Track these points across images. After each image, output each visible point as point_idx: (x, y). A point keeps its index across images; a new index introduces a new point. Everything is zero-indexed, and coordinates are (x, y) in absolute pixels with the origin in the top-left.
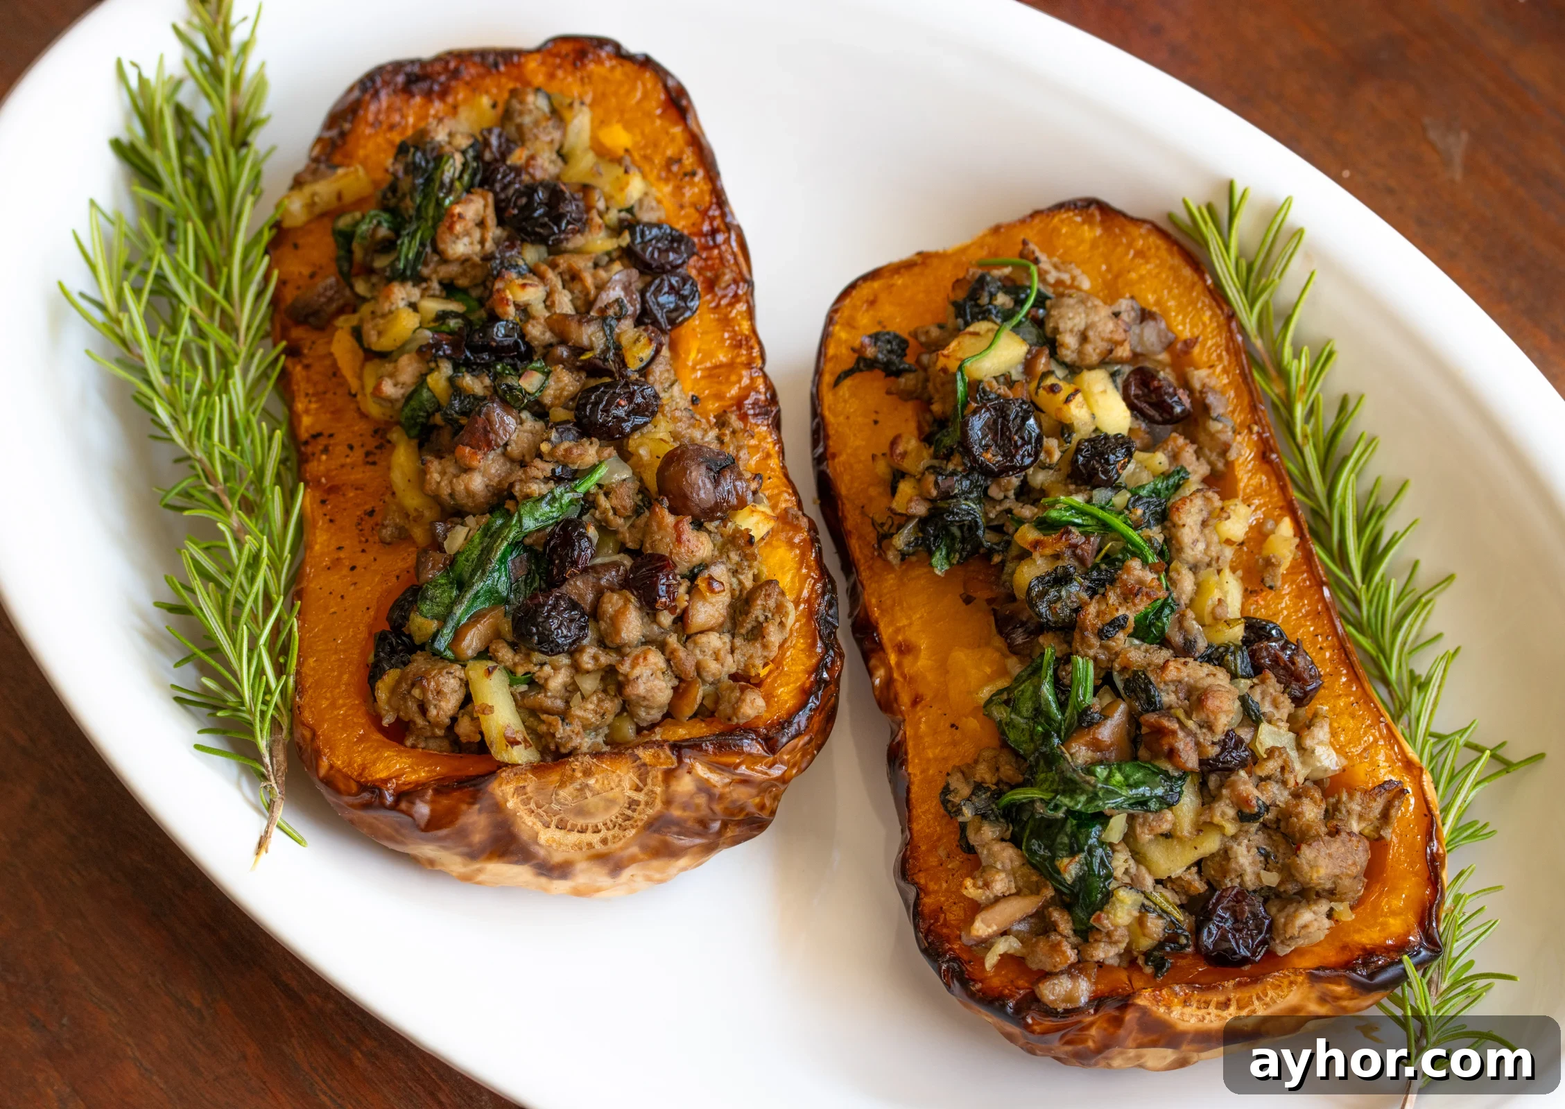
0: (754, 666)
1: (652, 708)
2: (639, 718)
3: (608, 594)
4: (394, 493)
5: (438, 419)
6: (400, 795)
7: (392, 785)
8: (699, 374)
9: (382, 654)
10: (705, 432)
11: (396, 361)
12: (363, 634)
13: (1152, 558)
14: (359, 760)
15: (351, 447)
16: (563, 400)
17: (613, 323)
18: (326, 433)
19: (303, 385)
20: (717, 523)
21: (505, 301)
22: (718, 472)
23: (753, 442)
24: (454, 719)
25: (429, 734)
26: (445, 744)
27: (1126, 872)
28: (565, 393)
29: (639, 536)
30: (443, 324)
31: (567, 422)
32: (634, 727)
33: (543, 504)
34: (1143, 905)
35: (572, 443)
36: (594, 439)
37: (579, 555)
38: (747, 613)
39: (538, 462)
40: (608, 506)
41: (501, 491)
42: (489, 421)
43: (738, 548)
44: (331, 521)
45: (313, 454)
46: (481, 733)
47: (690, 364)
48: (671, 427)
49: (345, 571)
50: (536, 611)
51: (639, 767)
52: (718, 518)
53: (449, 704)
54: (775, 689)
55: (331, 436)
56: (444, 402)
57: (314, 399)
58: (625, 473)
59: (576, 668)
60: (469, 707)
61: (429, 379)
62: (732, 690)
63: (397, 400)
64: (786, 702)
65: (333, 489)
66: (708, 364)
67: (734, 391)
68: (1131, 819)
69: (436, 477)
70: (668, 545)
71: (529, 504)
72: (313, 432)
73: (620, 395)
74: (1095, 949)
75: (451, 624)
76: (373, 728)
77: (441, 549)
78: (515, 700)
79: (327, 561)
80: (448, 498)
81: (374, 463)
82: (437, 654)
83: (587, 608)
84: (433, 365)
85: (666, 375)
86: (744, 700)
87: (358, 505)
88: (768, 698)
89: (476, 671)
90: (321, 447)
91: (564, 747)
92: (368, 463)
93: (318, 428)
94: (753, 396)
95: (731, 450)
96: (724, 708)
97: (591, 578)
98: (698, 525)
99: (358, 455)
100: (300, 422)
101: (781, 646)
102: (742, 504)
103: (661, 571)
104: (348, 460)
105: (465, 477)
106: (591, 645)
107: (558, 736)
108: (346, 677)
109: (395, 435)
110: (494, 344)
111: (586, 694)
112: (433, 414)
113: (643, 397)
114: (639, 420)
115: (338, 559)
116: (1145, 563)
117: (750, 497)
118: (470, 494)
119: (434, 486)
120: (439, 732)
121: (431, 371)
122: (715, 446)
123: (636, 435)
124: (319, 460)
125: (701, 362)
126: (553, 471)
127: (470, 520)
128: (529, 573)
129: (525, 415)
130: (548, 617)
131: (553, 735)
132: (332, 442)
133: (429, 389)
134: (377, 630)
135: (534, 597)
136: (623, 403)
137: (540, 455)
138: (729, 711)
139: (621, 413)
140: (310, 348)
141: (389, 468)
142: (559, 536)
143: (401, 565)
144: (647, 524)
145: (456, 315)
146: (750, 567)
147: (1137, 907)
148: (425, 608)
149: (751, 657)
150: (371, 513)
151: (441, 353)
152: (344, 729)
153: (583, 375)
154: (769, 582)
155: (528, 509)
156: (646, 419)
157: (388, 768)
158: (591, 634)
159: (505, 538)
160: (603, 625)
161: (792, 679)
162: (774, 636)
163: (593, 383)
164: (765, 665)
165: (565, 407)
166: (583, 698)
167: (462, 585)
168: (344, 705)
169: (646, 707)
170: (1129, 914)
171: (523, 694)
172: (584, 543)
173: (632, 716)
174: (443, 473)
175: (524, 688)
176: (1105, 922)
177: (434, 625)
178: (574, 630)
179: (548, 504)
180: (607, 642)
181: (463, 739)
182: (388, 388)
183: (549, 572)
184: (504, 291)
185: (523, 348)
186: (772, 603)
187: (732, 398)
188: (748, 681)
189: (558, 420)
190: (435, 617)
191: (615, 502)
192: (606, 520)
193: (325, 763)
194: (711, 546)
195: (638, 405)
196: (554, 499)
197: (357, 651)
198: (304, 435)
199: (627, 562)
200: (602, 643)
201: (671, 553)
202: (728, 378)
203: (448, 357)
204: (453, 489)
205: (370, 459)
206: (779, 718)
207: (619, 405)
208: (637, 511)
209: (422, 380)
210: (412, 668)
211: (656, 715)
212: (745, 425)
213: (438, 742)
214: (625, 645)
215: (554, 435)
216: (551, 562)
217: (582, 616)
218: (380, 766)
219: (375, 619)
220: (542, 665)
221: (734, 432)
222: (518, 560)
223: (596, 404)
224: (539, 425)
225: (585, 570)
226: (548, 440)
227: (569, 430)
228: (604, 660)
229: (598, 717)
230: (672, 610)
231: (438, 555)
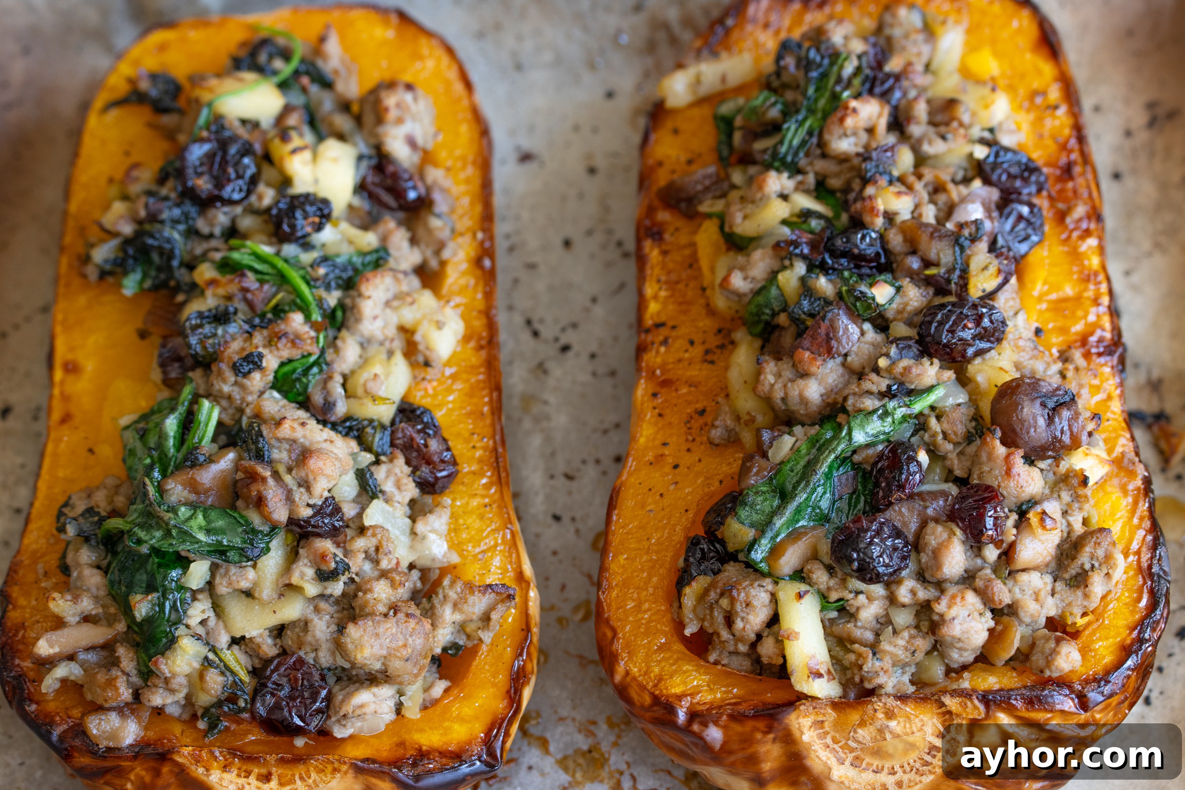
0: (1071, 614)
1: (965, 650)
2: (951, 659)
3: (932, 525)
4: (727, 396)
5: (783, 319)
6: (693, 715)
7: (686, 703)
8: (1044, 306)
9: (691, 559)
10: (1048, 365)
11: (749, 255)
12: (679, 536)
13: (317, 316)
14: (656, 670)
15: (692, 343)
16: (905, 315)
17: (967, 243)
18: (670, 323)
19: (657, 271)
20: (1049, 461)
21: (873, 210)
22: (1054, 409)
23: (1096, 382)
24: (759, 637)
25: (732, 649)
26: (746, 664)
27: (203, 622)
28: (909, 308)
29: (968, 464)
30: (805, 222)
31: (909, 338)
32: (943, 668)
33: (875, 417)
34: (206, 658)
35: (912, 362)
36: (936, 361)
37: (907, 479)
38: (1074, 558)
39: (874, 376)
40: (938, 429)
41: (835, 403)
42: (833, 327)
43: (1071, 488)
44: (660, 415)
45: (653, 343)
46: (784, 657)
47: (1036, 293)
48: (1015, 357)
49: (668, 469)
50: (858, 536)
51: (944, 714)
52: (1050, 457)
53: (757, 618)
54: (1093, 641)
55: (674, 327)
56: (791, 301)
57: (664, 287)
58: (962, 397)
59: (892, 600)
60: (775, 628)
61: (780, 277)
62: (1047, 640)
63: (744, 295)
64: (1104, 657)
65: (666, 383)
66: (1054, 296)
67: (1078, 327)
68: (214, 568)
69: (771, 379)
70: (996, 478)
71: (861, 417)
72: (658, 320)
73: (967, 316)
74: (153, 693)
75: (769, 534)
76: (675, 638)
77: (764, 455)
78: (824, 627)
79: (650, 456)
80: (779, 402)
81: (712, 362)
82: (750, 566)
83: (911, 538)
84: (787, 263)
85: (1011, 303)
86: (1059, 653)
87: (689, 403)
88: (1084, 651)
89: (788, 591)
90: (661, 338)
91: (870, 681)
92: (706, 361)
93: (663, 319)
94: (1098, 333)
95: (1073, 387)
96: (1037, 659)
97: (917, 506)
98: (1030, 460)
99: (697, 351)
100: (646, 307)
101: (1104, 598)
102: (1076, 444)
103: (989, 502)
104: (687, 355)
105: (801, 382)
106: (910, 577)
107: (865, 668)
108: (655, 579)
109: (740, 335)
110: (856, 251)
111: (899, 628)
112: (778, 314)
113: (991, 322)
114: (984, 345)
115: (662, 455)
116: (308, 318)
117: (1084, 437)
118: (804, 401)
119: (766, 388)
120: (742, 648)
121: (784, 268)
122: (1056, 381)
123: (978, 360)
124: (658, 352)
125: (1048, 293)
126: (889, 387)
127: (798, 430)
128: (854, 493)
129: (867, 326)
130: (871, 543)
131: (860, 667)
132: (674, 334)
133: (778, 287)
134: (692, 534)
135: (857, 520)
136: (970, 325)
137: (876, 370)
138: (1042, 663)
139: (967, 335)
140: (672, 234)
141: (727, 368)
142: (888, 458)
143: (725, 469)
144: (977, 455)
145: (820, 216)
146: (1080, 509)
147: (200, 660)
148: (743, 513)
149: (1070, 604)
150: (702, 412)
151: (798, 251)
152: (646, 634)
153: (931, 291)
154: (1102, 530)
155: (858, 421)
156: (988, 345)
157: (685, 683)
158: (912, 565)
159: (834, 450)
160: (924, 558)
161: (1112, 633)
162: (1097, 586)
163: (938, 301)
164: (1084, 614)
165: (910, 324)
166: (895, 632)
167: (785, 496)
168: (648, 610)
169: (960, 649)
170: (190, 665)
171: (832, 621)
172: (913, 468)
173: (942, 656)
174: (778, 375)
175: (834, 614)
176: (163, 667)
177: (751, 534)
178: (896, 561)
179: (882, 418)
180: (927, 576)
181: (765, 660)
182: (738, 282)
183: (874, 494)
184: (876, 198)
185: (883, 260)
186: (1100, 553)
187: (1077, 334)
188: (1064, 632)
189: (898, 336)
190: (752, 525)
191: (946, 426)
192: (935, 444)
193: (620, 669)
194: (1042, 482)
195: (985, 329)
196: (886, 414)
197: (670, 554)
198: (649, 322)
199: (954, 490)
200: (921, 577)
201: (999, 486)
202: (1073, 313)
203: (804, 257)
204: (786, 393)
205: (708, 357)
206: (1095, 674)
207: (965, 326)
208: (969, 438)
209: (773, 276)
210: (723, 577)
211: (969, 657)
212: (1089, 364)
213: (740, 658)
214: (945, 581)
215: (893, 350)
216: (877, 484)
217: (905, 546)
218: (677, 679)
219: (693, 522)
220: (858, 593)
221: (1077, 369)
222: (844, 478)
223: (941, 323)
224: (879, 338)
225: (911, 497)
226: (887, 355)
227: (910, 347)
228: (923, 594)
229: (908, 654)
230: (998, 543)
231: (763, 462)
